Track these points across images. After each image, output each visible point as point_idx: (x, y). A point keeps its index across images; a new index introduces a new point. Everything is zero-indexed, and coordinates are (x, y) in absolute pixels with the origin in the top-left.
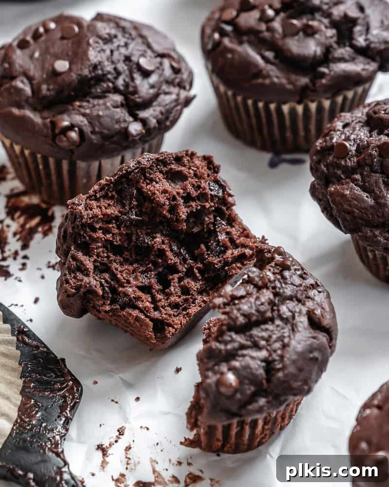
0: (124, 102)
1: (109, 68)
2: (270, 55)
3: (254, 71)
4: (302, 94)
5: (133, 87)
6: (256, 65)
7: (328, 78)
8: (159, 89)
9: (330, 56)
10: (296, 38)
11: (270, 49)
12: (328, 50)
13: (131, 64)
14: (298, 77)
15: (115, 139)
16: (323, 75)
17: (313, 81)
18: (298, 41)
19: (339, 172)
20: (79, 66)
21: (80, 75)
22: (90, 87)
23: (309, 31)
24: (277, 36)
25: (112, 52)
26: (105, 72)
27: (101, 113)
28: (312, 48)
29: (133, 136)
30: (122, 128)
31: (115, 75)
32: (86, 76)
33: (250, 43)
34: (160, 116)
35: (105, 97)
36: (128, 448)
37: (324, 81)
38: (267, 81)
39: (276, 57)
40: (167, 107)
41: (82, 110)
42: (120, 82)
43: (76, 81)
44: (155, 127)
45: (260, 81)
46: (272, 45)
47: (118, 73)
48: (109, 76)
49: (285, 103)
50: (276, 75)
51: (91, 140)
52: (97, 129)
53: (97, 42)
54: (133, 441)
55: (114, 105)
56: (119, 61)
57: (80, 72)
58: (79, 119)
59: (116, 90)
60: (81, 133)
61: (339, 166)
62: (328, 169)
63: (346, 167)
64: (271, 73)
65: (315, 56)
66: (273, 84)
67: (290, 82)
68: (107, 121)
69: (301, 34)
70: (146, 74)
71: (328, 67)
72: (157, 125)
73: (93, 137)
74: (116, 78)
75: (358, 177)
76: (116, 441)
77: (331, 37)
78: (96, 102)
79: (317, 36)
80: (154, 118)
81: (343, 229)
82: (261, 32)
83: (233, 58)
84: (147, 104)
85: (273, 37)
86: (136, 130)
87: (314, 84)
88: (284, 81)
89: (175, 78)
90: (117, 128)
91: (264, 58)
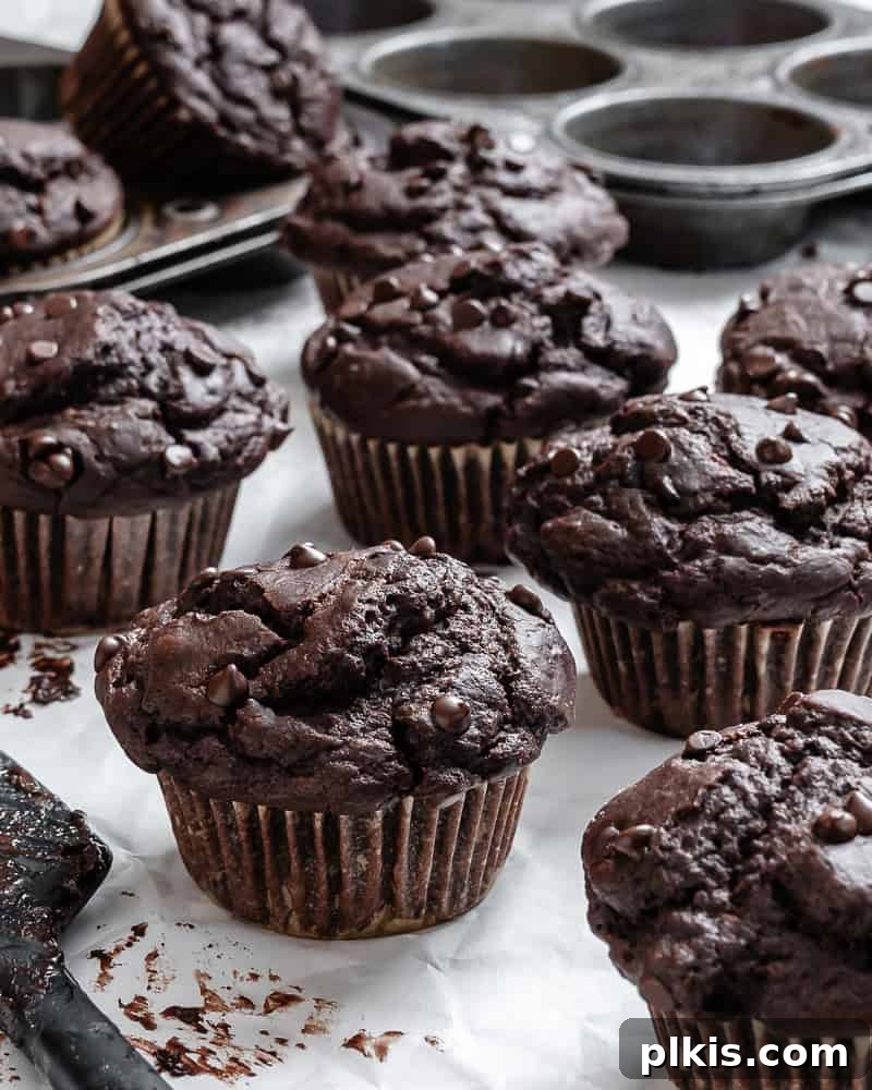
0: (158, 412)
1: (133, 355)
2: (429, 361)
3: (401, 385)
4: (489, 428)
5: (176, 387)
6: (404, 377)
7: (537, 394)
8: (226, 399)
9: (541, 360)
10: (479, 329)
11: (430, 353)
12: (536, 349)
13: (174, 354)
14: (482, 395)
15: (141, 473)
16: (529, 390)
17: (509, 401)
18: (482, 333)
19: (561, 498)
20: (77, 344)
21: (79, 359)
22: (96, 385)
23: (501, 319)
24: (442, 329)
25: (138, 334)
26: (125, 361)
27: (115, 425)
28: (508, 344)
29: (173, 466)
30: (153, 453)
31: (143, 370)
32: (90, 362)
33: (393, 346)
34: (225, 445)
35: (122, 402)
36: (153, 956)
37: (530, 400)
38: (426, 402)
39: (440, 364)
40: (240, 432)
41: (81, 422)
42: (152, 381)
43: (71, 368)
44: (214, 462)
45: (412, 403)
46: (433, 345)
47: (148, 367)
48: (132, 369)
49: (457, 444)
50: (438, 391)
51: (95, 471)
52: (106, 453)
53: (112, 315)
54: (163, 944)
55: (140, 413)
56: (150, 349)
57: (77, 355)
58: (72, 435)
59: (144, 392)
60: (77, 457)
61: (561, 489)
62: (540, 503)
63: (575, 487)
64: (432, 389)
65: (512, 358)
66: (436, 407)
67: (468, 402)
68: (125, 439)
69: (486, 324)
70: (202, 370)
71: (536, 378)
72: (219, 458)
73: (99, 466)
74: (144, 375)
75: (597, 498)
76: (129, 945)
77: (543, 328)
78: (106, 409)
79: (516, 327)
80: (216, 445)
81: (571, 590)
82: (412, 325)
83: (362, 369)
84: (202, 419)
85: (436, 331)
86: (179, 457)
87: (512, 408)
88: (456, 401)
89: (254, 393)
90: (145, 453)
91: (418, 365)
